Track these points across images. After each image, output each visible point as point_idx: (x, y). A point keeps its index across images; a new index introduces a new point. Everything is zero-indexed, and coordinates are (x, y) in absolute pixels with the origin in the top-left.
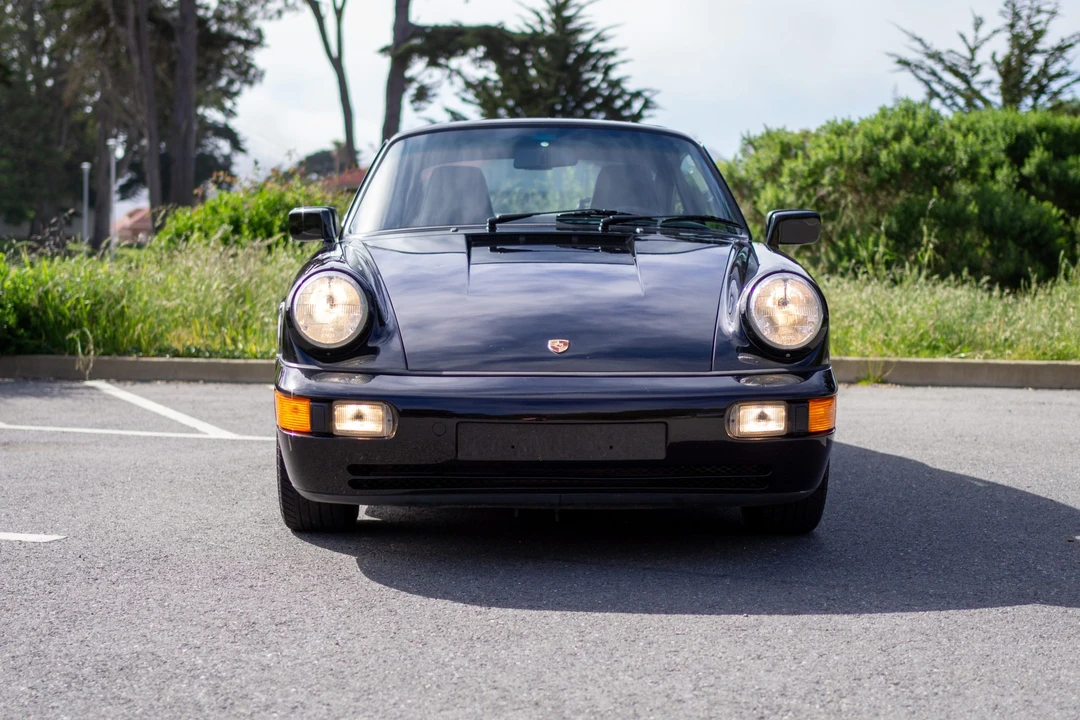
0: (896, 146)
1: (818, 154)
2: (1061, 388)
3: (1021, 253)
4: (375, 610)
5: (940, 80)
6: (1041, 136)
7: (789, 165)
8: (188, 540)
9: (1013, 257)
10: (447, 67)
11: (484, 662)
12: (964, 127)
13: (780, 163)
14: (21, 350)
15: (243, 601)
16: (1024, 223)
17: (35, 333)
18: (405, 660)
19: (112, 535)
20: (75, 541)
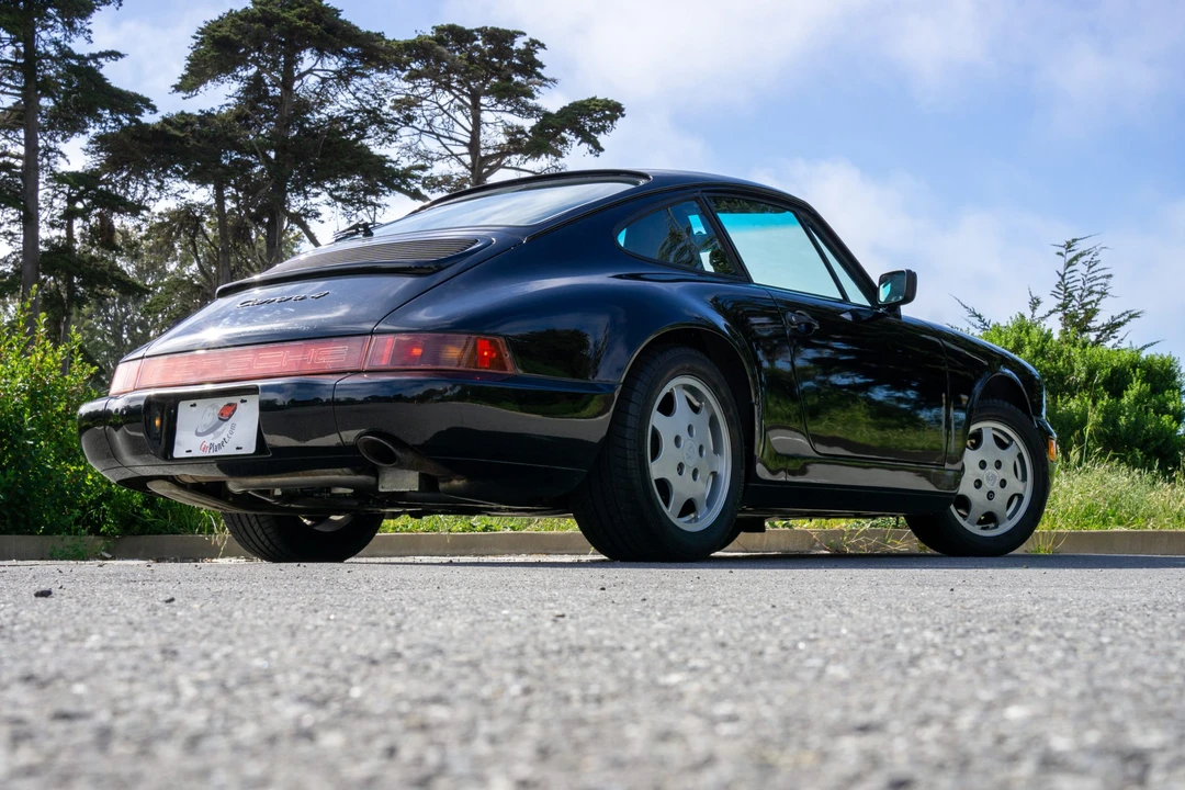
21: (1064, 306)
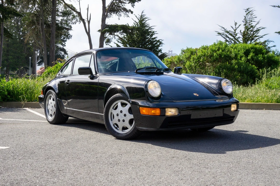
0: (218, 52)
1: (199, 54)
2: (258, 109)
3: (248, 77)
4: (85, 167)
5: (228, 37)
6: (252, 50)
7: (192, 56)
8: (41, 148)
9: (245, 78)
10: (114, 35)
11: (111, 181)
12: (234, 47)
13: (191, 56)
14: (8, 100)
15: (52, 164)
16: (248, 70)
17: (12, 96)
18: (91, 180)
19: (22, 147)
20: (12, 149)
21: (245, 25)
